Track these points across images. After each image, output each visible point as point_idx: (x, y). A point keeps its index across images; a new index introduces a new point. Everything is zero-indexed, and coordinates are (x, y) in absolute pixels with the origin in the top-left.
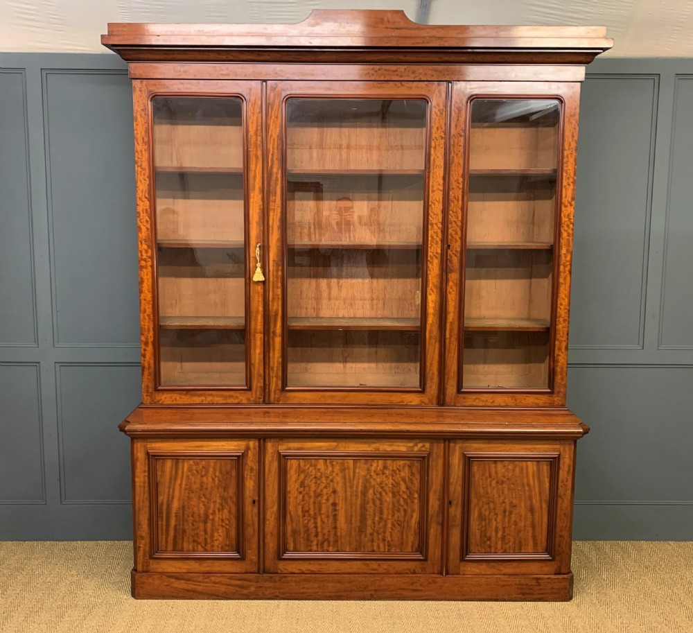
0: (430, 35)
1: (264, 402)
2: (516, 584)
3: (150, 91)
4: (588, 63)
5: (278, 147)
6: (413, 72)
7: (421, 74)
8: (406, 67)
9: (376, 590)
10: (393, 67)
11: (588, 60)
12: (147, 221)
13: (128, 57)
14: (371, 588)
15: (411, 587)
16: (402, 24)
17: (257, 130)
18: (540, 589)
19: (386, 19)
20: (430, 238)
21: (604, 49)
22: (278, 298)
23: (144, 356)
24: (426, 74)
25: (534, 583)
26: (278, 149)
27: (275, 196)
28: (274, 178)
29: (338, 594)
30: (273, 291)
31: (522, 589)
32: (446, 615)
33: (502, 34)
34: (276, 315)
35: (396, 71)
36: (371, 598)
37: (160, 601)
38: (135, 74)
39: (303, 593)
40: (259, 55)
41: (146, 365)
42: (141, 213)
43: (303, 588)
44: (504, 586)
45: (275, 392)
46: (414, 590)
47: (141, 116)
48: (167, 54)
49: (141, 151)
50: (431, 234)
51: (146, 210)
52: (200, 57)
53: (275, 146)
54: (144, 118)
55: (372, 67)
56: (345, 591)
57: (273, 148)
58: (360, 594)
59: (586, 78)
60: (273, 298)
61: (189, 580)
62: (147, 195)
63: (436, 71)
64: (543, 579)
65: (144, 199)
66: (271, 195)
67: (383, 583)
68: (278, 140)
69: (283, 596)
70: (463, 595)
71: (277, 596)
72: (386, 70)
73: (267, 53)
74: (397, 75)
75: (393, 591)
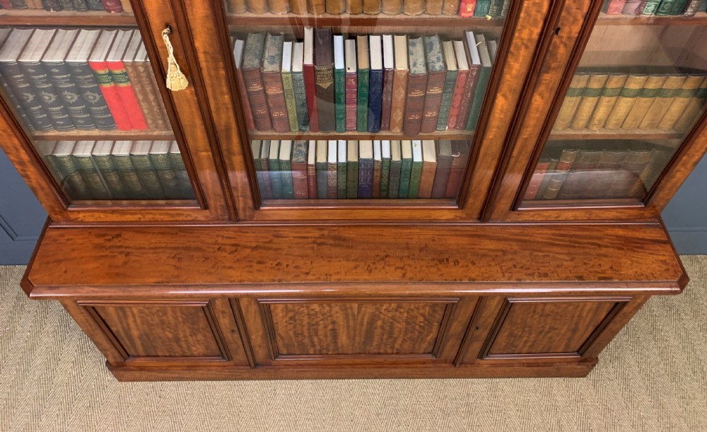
1: (230, 219)
2: (533, 371)
9: (380, 375)
14: (375, 374)
20: (522, 15)
22: (227, 108)
23: (27, 177)
30: (215, 98)
31: (539, 373)
34: (228, 129)
41: (36, 186)
44: (520, 372)
45: (244, 210)
46: (422, 374)
50: (528, 7)
56: (347, 375)
60: (218, 109)
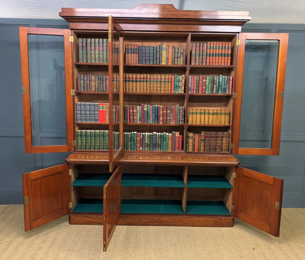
0: (183, 14)
2: (213, 221)
4: (242, 25)
6: (177, 28)
7: (179, 28)
8: (174, 26)
9: (160, 222)
10: (169, 26)
11: (242, 24)
13: (68, 21)
14: (158, 221)
15: (173, 221)
16: (172, 10)
18: (222, 223)
19: (166, 8)
21: (248, 20)
24: (181, 29)
25: (219, 220)
29: (146, 224)
31: (215, 222)
32: (186, 231)
33: (210, 14)
35: (170, 27)
36: (158, 225)
37: (79, 225)
38: (72, 27)
39: (133, 223)
43: (133, 221)
44: (208, 221)
46: (175, 222)
48: (84, 20)
52: (96, 21)
55: (161, 25)
56: (149, 222)
58: (154, 224)
59: (241, 31)
61: (91, 218)
63: (185, 27)
64: (222, 219)
67: (163, 220)
69: (125, 224)
70: (193, 224)
71: (123, 224)
72: (166, 27)
74: (171, 29)
75: (166, 222)
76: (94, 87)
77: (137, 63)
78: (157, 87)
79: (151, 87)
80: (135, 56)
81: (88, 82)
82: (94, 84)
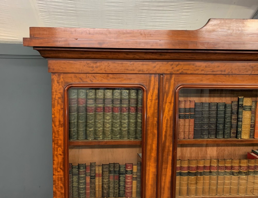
3: (66, 83)
5: (170, 126)
12: (61, 187)
13: (47, 55)
17: (154, 113)
26: (170, 128)
27: (167, 164)
28: (166, 150)
38: (54, 69)
40: (160, 55)
42: (57, 180)
47: (58, 103)
48: (83, 54)
49: (58, 132)
51: (61, 178)
52: (110, 56)
53: (169, 125)
54: (61, 105)
57: (167, 127)
62: (62, 167)
65: (59, 169)
66: (164, 163)
68: (171, 121)
73: (168, 54)
76: (101, 189)
77: (191, 136)
78: (231, 184)
79: (219, 183)
80: (187, 124)
81: (88, 180)
82: (101, 183)
